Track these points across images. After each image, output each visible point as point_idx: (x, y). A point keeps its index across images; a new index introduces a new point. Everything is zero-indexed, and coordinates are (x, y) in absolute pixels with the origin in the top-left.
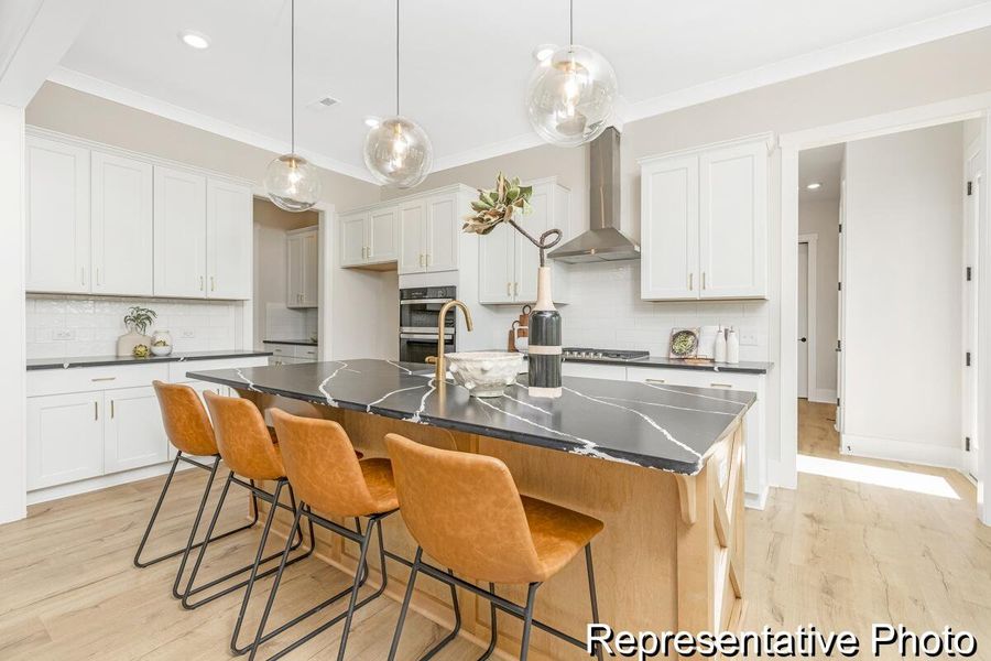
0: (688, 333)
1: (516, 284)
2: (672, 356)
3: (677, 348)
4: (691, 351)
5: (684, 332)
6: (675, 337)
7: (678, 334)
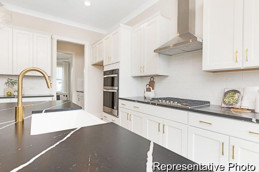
0: (236, 91)
1: (144, 67)
2: (223, 105)
3: (227, 100)
4: (237, 103)
5: (232, 91)
6: (226, 94)
7: (229, 92)
